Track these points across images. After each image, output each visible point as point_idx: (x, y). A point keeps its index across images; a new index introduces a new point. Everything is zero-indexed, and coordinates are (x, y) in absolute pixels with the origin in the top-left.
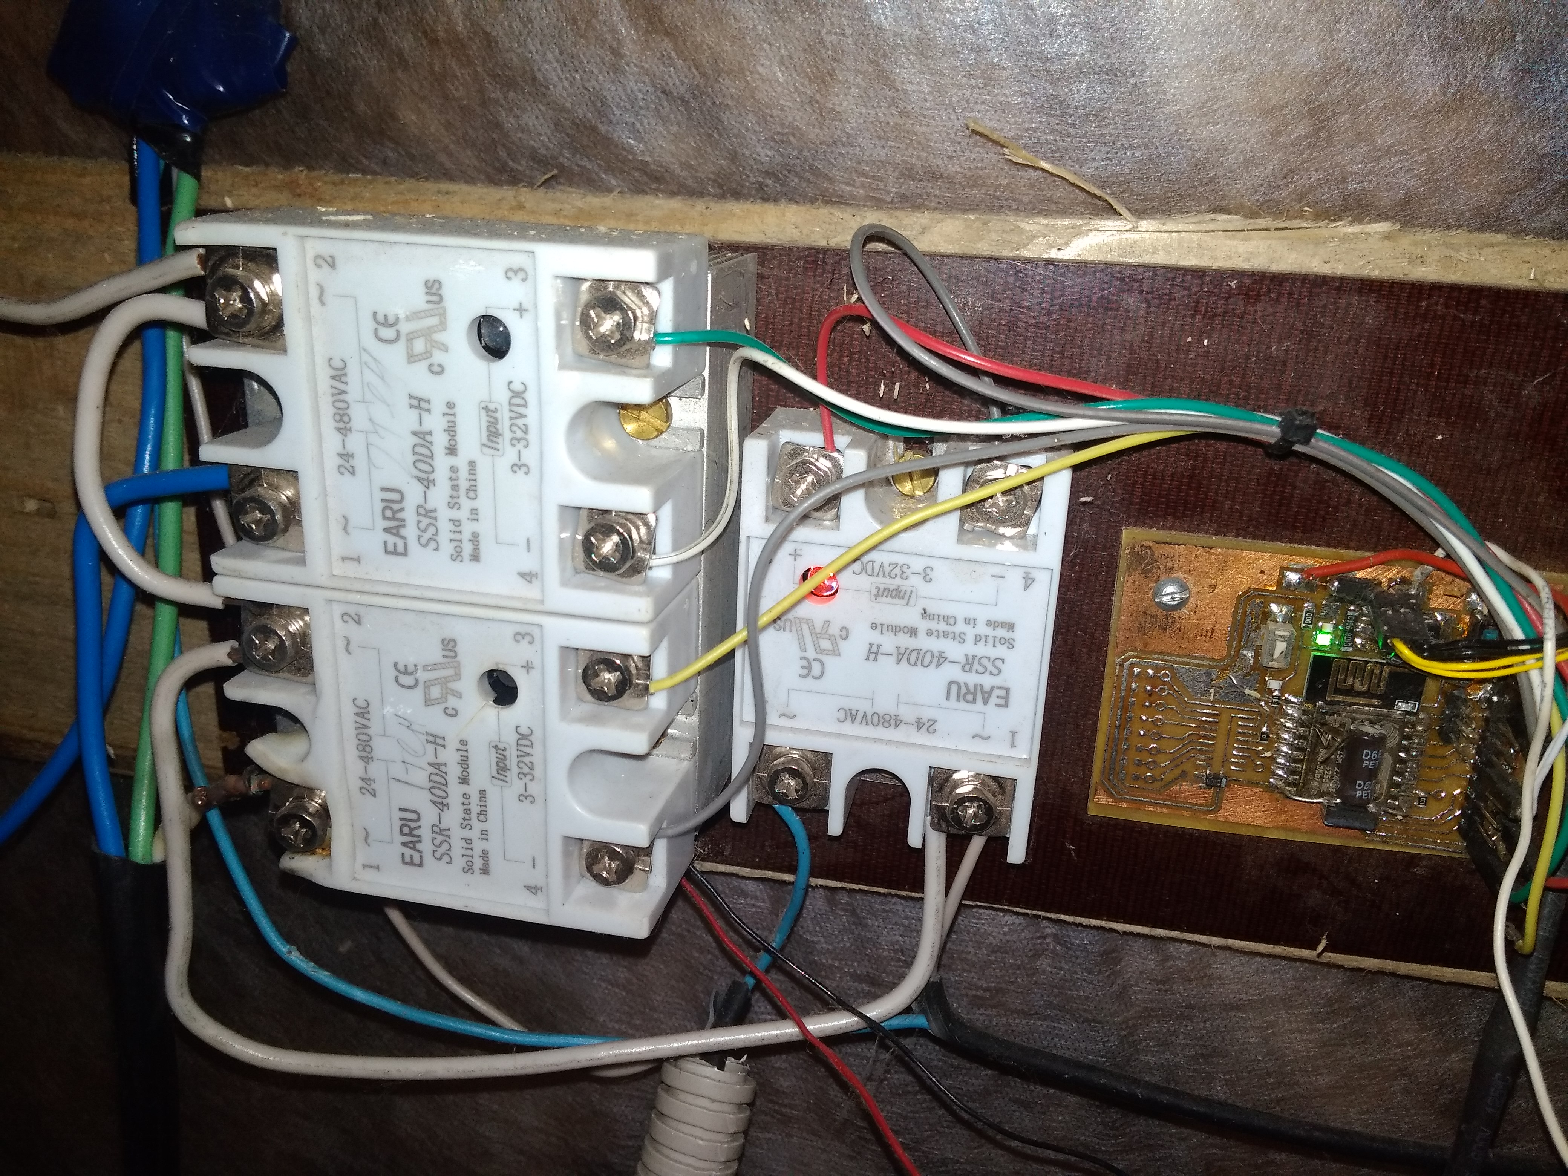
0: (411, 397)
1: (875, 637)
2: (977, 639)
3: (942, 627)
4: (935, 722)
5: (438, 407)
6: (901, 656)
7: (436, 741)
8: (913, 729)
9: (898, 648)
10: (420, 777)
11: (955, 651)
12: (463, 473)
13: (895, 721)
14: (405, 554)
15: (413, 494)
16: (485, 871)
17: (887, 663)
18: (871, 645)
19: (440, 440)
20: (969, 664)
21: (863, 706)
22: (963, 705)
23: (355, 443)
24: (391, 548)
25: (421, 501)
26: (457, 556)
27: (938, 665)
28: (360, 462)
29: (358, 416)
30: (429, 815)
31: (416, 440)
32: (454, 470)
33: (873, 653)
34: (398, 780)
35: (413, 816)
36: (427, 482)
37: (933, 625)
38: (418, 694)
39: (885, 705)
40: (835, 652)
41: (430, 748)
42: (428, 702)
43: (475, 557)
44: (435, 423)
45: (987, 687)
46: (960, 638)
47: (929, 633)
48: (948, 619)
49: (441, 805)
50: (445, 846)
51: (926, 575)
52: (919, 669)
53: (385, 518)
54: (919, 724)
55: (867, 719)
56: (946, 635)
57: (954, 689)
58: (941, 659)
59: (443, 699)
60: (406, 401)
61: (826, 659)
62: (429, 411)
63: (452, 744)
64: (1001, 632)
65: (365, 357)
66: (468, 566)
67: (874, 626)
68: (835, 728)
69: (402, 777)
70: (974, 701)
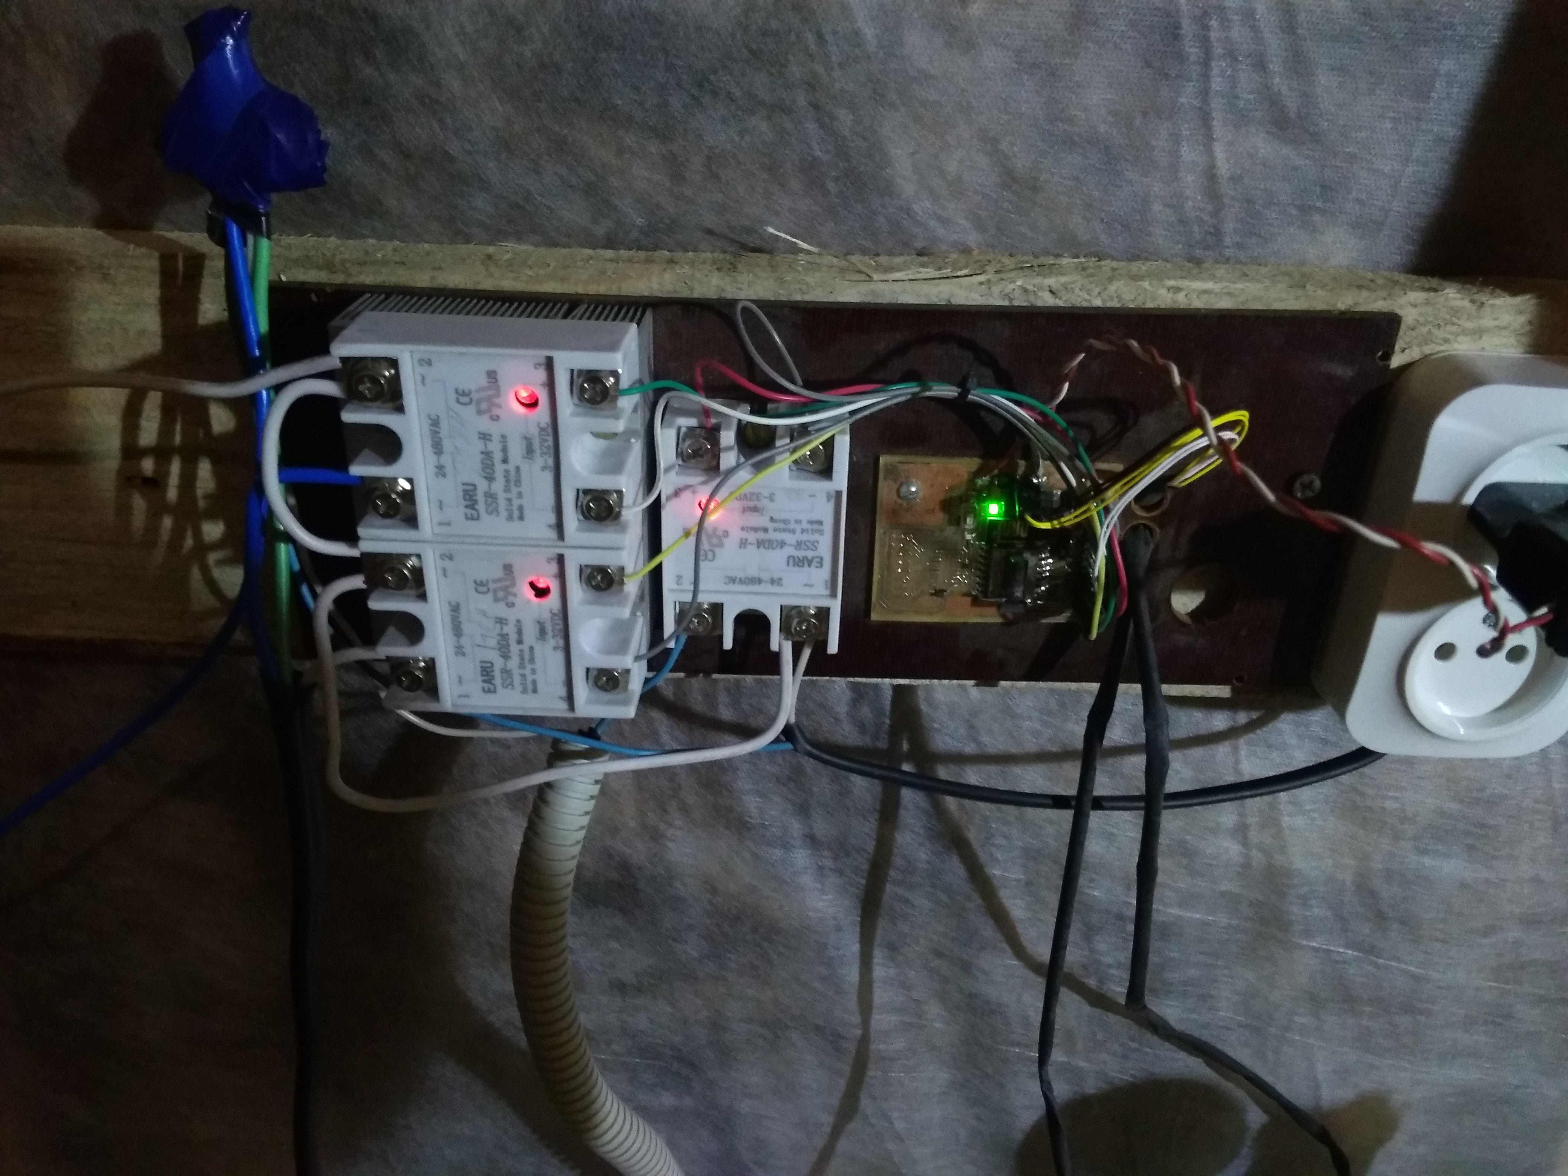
0: (480, 433)
1: (744, 535)
2: (803, 531)
3: (782, 526)
4: (781, 579)
5: (496, 439)
6: (760, 544)
7: (501, 621)
8: (769, 585)
9: (757, 540)
10: (493, 642)
11: (790, 538)
12: (513, 473)
13: (759, 581)
14: (478, 519)
15: (482, 486)
16: (535, 691)
17: (752, 549)
18: (741, 539)
19: (498, 456)
20: (799, 545)
21: (740, 574)
22: (796, 568)
23: (446, 459)
24: (469, 516)
25: (486, 489)
26: (510, 518)
27: (781, 547)
28: (449, 469)
29: (447, 445)
30: (499, 663)
31: (483, 456)
32: (507, 472)
33: (743, 543)
34: (479, 646)
35: (489, 665)
36: (490, 479)
37: (777, 525)
38: (490, 597)
39: (753, 572)
40: (721, 545)
41: (498, 626)
42: (496, 600)
43: (521, 518)
44: (495, 447)
45: (810, 558)
46: (793, 531)
47: (775, 530)
48: (785, 522)
49: (506, 657)
50: (509, 680)
51: (771, 498)
52: (770, 551)
53: (465, 499)
54: (773, 582)
55: (742, 581)
56: (785, 530)
57: (791, 559)
58: (782, 544)
59: (505, 598)
60: (476, 436)
61: (716, 550)
62: (491, 440)
63: (512, 622)
64: (815, 526)
65: (451, 413)
66: (516, 524)
67: (743, 529)
68: (723, 587)
69: (482, 644)
70: (803, 566)
